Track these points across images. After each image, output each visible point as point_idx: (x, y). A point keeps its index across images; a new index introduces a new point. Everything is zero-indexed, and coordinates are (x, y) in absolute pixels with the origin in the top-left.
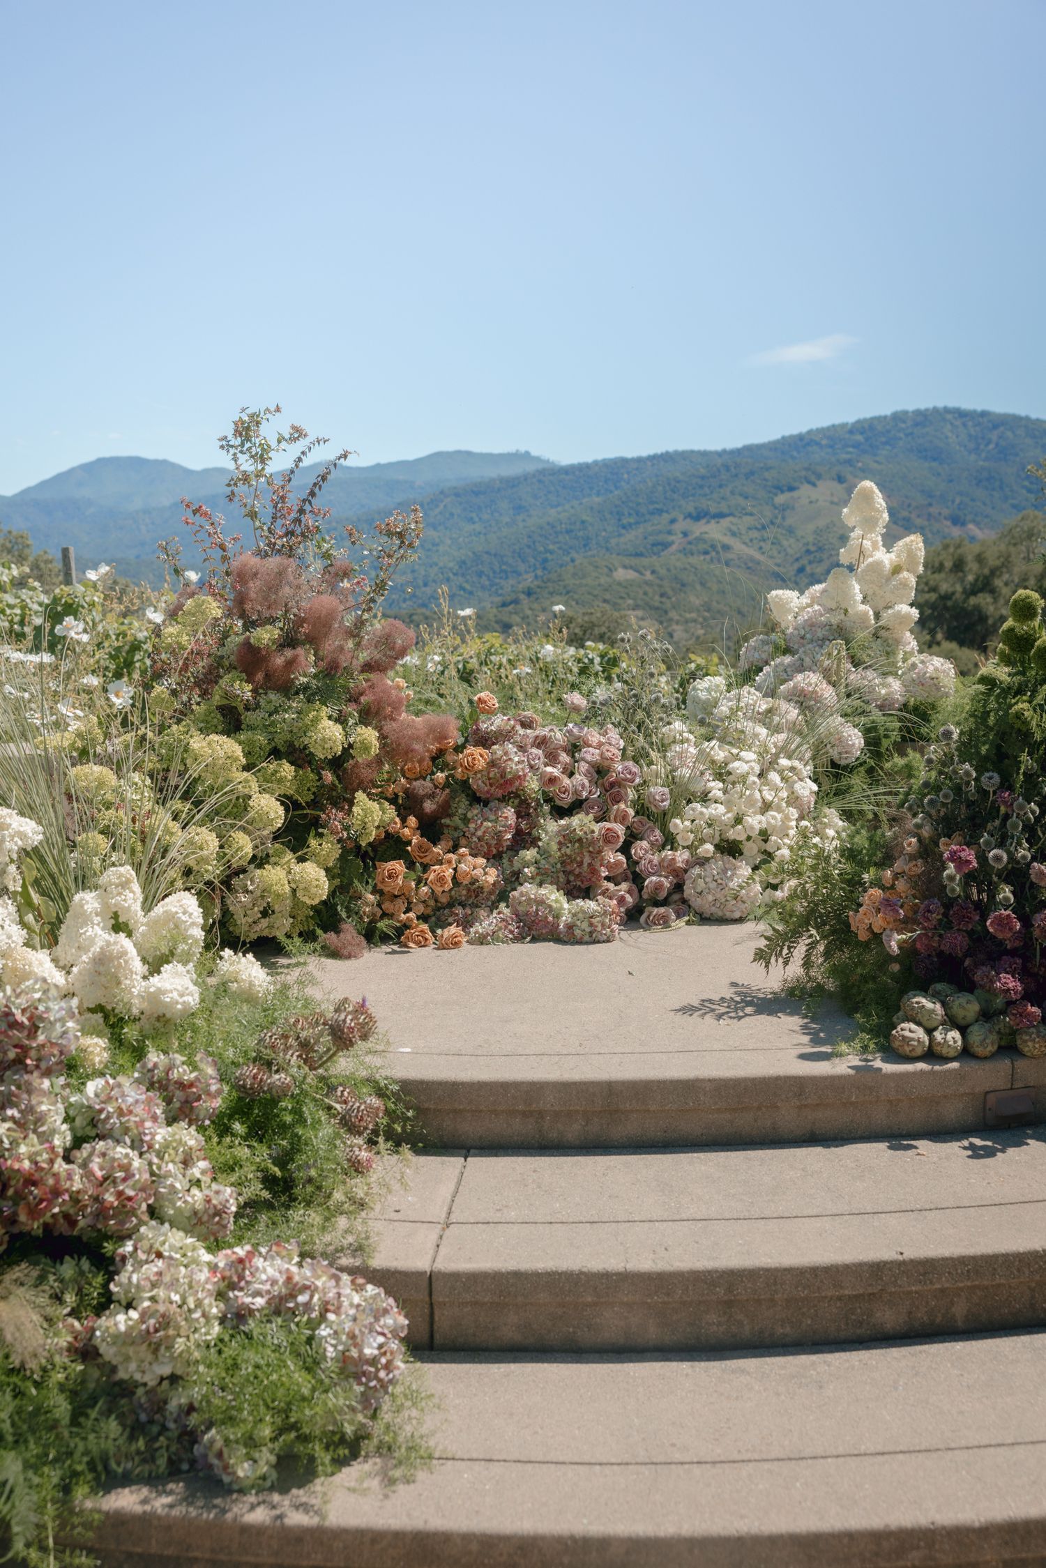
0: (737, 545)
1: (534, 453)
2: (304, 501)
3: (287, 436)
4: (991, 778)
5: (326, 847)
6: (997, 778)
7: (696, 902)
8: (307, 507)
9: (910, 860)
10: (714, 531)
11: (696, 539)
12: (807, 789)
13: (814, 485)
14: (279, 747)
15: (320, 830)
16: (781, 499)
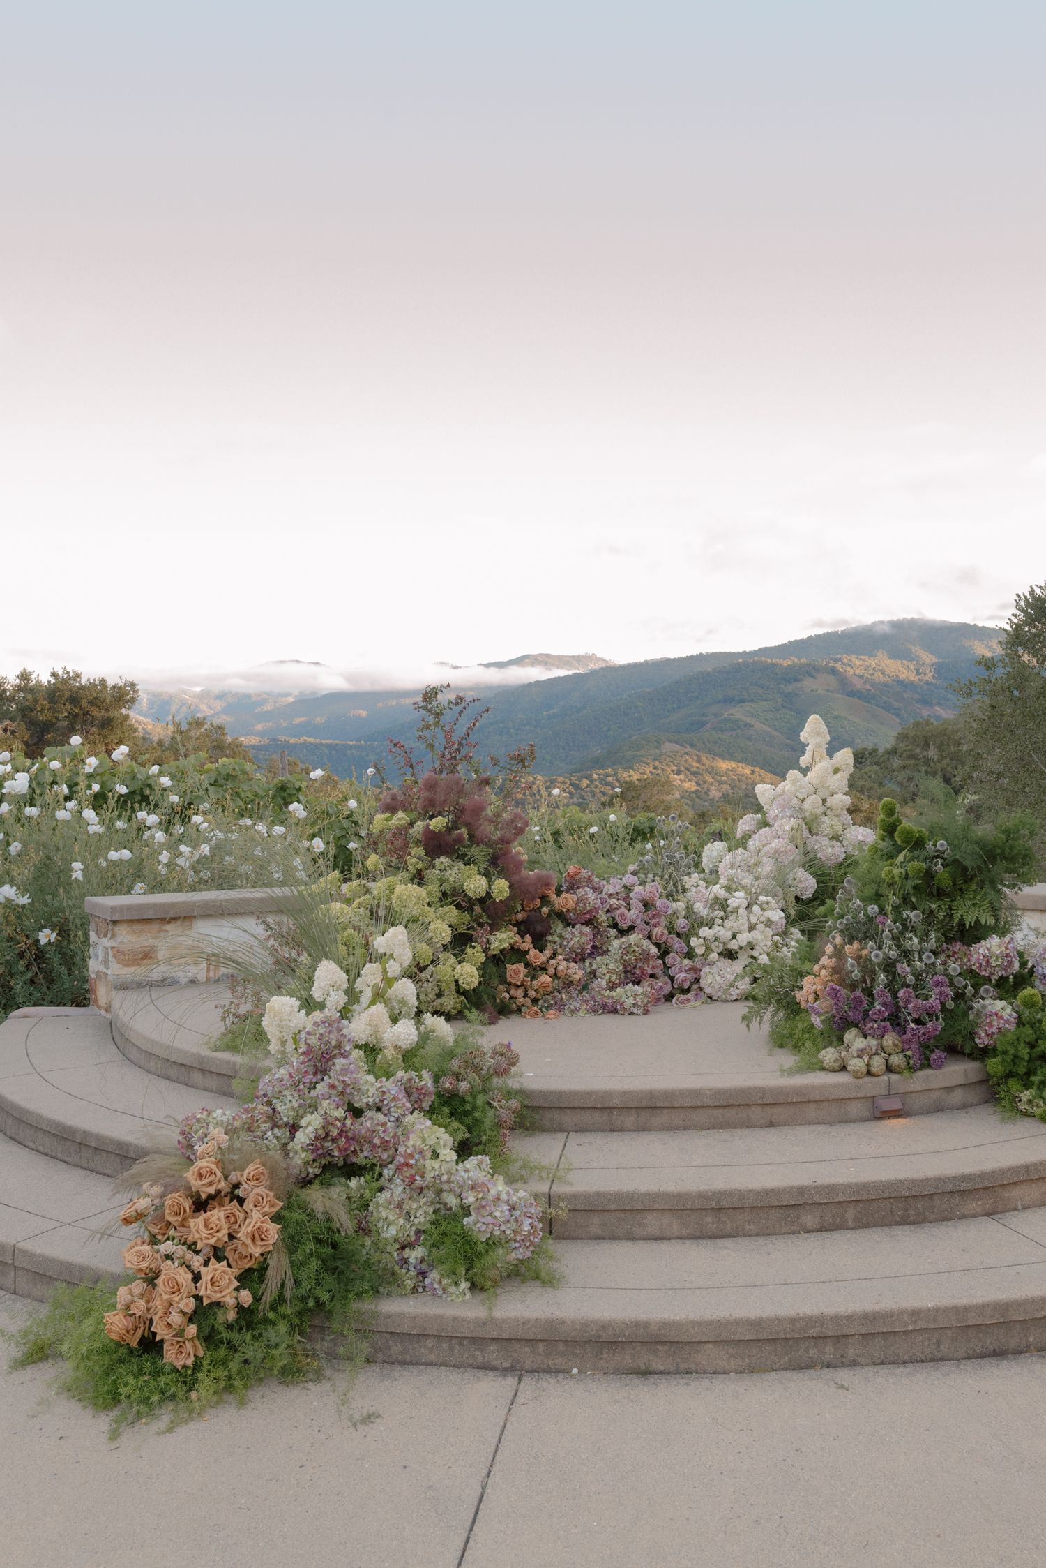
0: (758, 725)
1: (599, 655)
2: (462, 738)
3: (454, 702)
4: (873, 909)
5: (476, 954)
6: (876, 908)
7: (708, 990)
8: (464, 742)
9: (829, 958)
10: (738, 713)
11: (725, 719)
12: (777, 915)
13: (813, 677)
14: (447, 891)
15: (473, 944)
16: (789, 688)
